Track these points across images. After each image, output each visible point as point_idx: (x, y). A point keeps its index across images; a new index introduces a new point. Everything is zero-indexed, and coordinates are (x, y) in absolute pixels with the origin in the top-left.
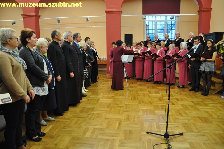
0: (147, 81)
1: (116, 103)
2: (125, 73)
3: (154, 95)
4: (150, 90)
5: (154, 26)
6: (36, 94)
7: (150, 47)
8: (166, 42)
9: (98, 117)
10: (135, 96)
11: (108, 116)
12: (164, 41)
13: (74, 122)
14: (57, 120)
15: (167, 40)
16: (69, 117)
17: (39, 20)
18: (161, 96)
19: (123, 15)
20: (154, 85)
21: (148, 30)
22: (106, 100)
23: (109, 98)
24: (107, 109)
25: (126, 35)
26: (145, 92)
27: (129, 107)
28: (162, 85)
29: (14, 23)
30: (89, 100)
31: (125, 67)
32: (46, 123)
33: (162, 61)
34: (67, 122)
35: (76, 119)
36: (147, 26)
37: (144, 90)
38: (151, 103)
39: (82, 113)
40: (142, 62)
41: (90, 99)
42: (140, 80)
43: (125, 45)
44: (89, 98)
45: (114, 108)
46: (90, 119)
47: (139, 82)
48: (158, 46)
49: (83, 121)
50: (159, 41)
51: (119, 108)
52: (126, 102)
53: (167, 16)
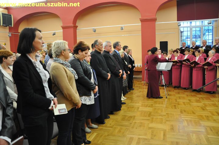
0: (185, 89)
1: (157, 112)
2: (163, 80)
3: (195, 104)
4: (190, 98)
5: (189, 32)
6: (83, 103)
7: (187, 55)
8: (204, 48)
9: (141, 126)
10: (175, 105)
11: (151, 125)
12: (202, 47)
13: (117, 131)
14: (100, 127)
15: (205, 46)
16: (111, 126)
17: (77, 30)
18: (204, 106)
19: (157, 23)
20: (193, 94)
21: (183, 37)
22: (146, 108)
23: (149, 107)
24: (149, 118)
25: (161, 42)
26: (185, 101)
27: (172, 117)
28: (202, 93)
29: (54, 34)
30: (128, 107)
31: (163, 74)
32: (91, 131)
33: (202, 69)
34: (110, 130)
35: (119, 127)
36: (182, 32)
37: (184, 98)
38: (194, 113)
39: (124, 121)
40: (180, 70)
41: (130, 107)
42: (177, 88)
43: (161, 52)
44: (128, 106)
45: (155, 117)
46: (133, 128)
47: (176, 89)
48: (197, 53)
49: (126, 130)
50: (197, 48)
51: (161, 117)
52: (166, 111)
53: (203, 21)
